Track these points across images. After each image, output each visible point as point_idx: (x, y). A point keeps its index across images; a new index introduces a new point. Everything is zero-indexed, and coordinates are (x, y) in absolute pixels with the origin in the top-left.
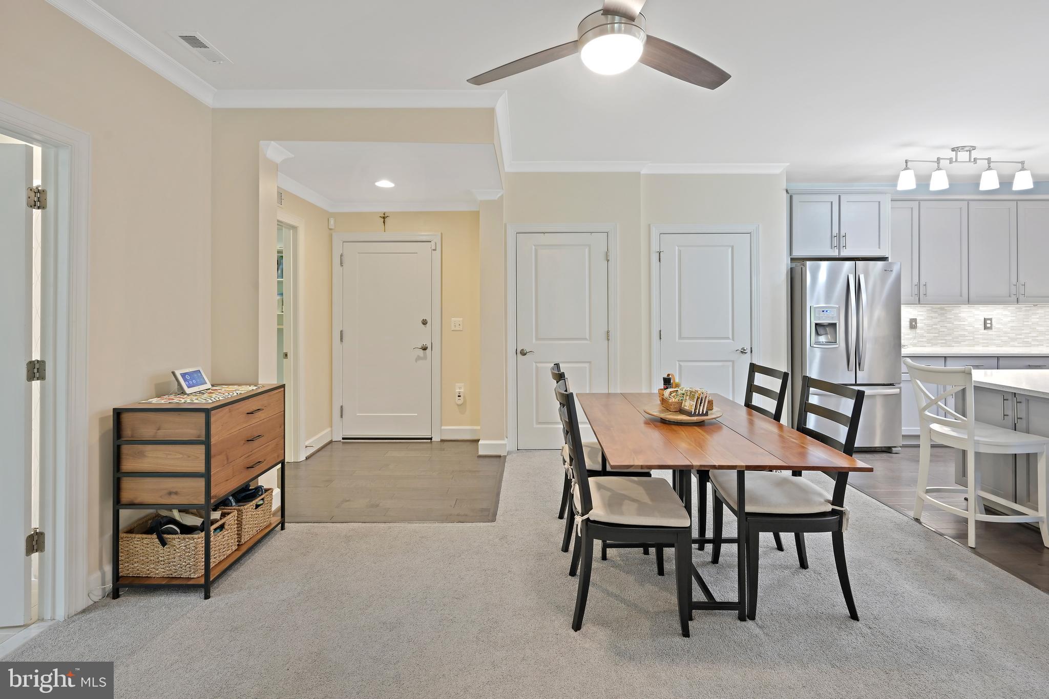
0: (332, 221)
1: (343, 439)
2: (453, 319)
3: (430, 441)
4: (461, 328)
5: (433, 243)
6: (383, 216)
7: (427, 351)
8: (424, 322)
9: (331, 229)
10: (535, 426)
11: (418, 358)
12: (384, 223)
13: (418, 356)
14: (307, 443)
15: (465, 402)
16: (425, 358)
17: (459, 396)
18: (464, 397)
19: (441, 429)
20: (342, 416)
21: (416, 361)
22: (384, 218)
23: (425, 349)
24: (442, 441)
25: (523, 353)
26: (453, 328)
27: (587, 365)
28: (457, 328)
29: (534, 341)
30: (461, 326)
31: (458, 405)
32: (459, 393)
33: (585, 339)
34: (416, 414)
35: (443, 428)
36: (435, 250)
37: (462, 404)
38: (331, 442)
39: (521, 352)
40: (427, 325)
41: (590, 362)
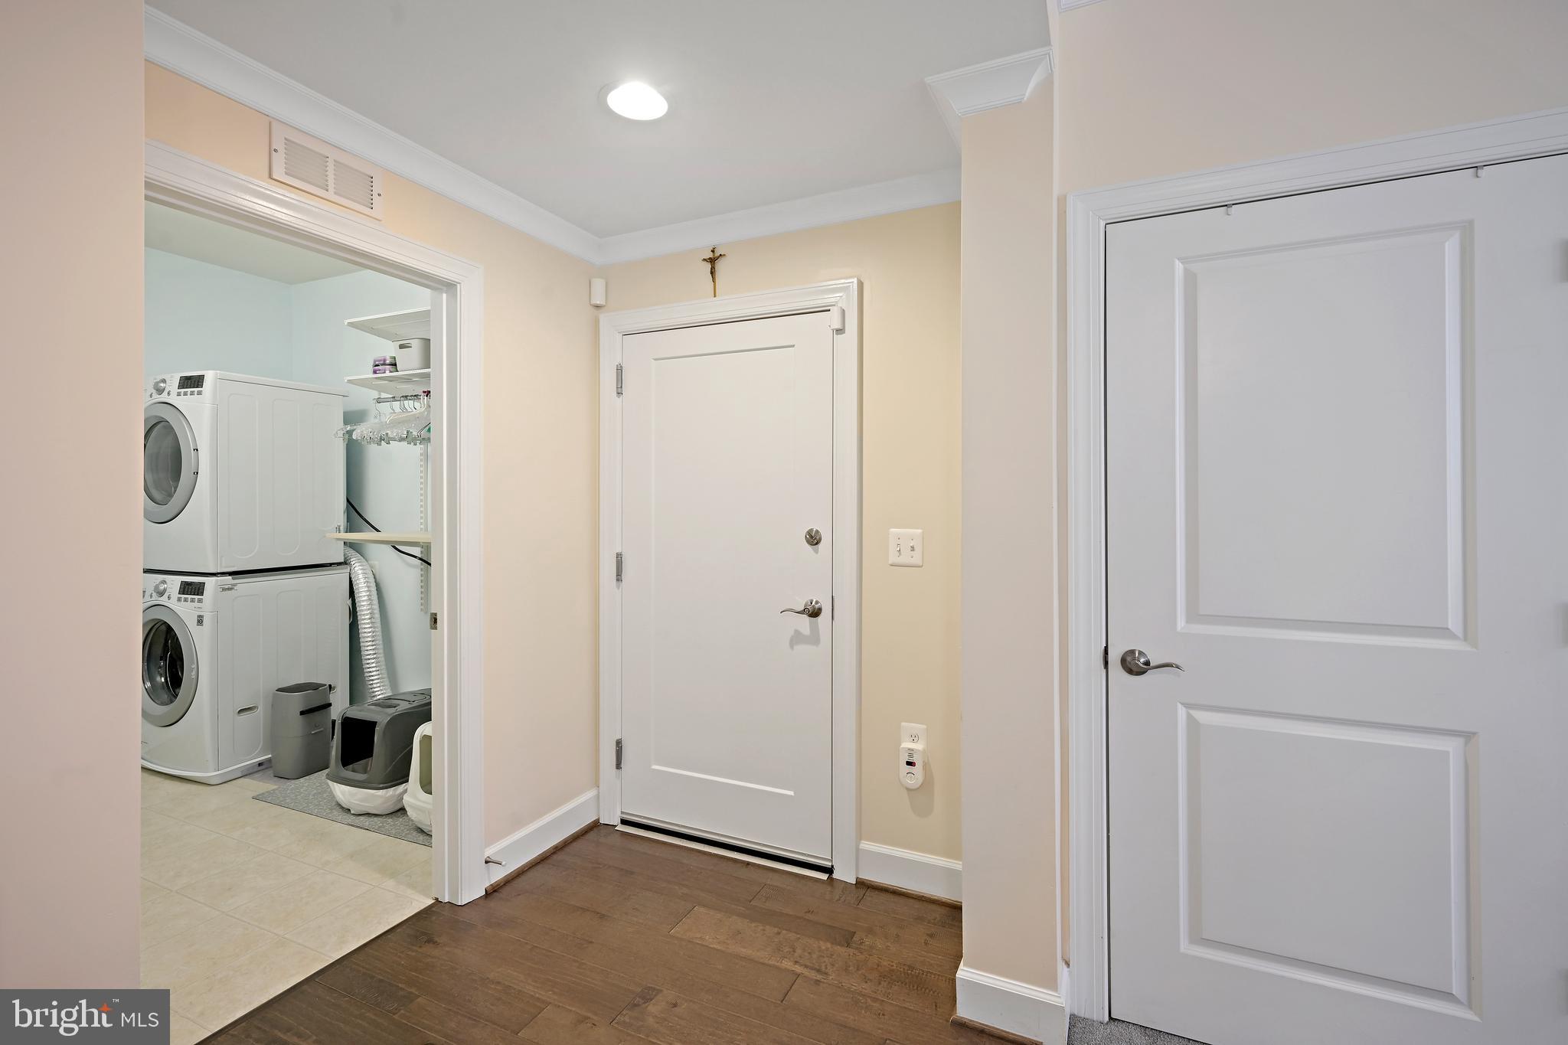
0: (599, 285)
1: (624, 822)
2: (892, 530)
3: (824, 877)
4: (916, 559)
5: (835, 312)
6: (711, 255)
7: (820, 618)
8: (813, 539)
9: (598, 307)
10: (1185, 946)
11: (797, 639)
12: (712, 273)
13: (797, 632)
14: (490, 852)
15: (927, 784)
16: (814, 639)
17: (909, 763)
18: (926, 765)
19: (858, 850)
20: (618, 766)
21: (792, 646)
22: (712, 261)
23: (815, 613)
24: (861, 884)
25: (1134, 665)
26: (893, 558)
27: (1451, 746)
28: (905, 559)
29: (1181, 623)
30: (917, 554)
31: (908, 789)
32: (911, 755)
33: (1443, 632)
34: (791, 793)
35: (866, 845)
36: (840, 331)
37: (918, 788)
38: (595, 825)
39: (1123, 661)
40: (820, 546)
41: (1468, 736)
